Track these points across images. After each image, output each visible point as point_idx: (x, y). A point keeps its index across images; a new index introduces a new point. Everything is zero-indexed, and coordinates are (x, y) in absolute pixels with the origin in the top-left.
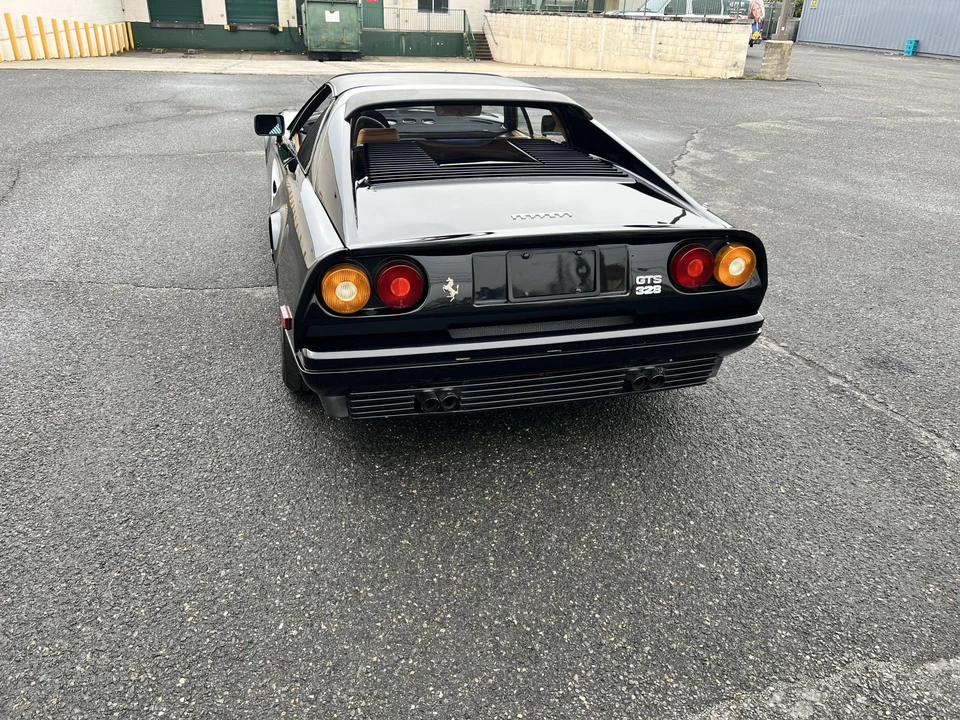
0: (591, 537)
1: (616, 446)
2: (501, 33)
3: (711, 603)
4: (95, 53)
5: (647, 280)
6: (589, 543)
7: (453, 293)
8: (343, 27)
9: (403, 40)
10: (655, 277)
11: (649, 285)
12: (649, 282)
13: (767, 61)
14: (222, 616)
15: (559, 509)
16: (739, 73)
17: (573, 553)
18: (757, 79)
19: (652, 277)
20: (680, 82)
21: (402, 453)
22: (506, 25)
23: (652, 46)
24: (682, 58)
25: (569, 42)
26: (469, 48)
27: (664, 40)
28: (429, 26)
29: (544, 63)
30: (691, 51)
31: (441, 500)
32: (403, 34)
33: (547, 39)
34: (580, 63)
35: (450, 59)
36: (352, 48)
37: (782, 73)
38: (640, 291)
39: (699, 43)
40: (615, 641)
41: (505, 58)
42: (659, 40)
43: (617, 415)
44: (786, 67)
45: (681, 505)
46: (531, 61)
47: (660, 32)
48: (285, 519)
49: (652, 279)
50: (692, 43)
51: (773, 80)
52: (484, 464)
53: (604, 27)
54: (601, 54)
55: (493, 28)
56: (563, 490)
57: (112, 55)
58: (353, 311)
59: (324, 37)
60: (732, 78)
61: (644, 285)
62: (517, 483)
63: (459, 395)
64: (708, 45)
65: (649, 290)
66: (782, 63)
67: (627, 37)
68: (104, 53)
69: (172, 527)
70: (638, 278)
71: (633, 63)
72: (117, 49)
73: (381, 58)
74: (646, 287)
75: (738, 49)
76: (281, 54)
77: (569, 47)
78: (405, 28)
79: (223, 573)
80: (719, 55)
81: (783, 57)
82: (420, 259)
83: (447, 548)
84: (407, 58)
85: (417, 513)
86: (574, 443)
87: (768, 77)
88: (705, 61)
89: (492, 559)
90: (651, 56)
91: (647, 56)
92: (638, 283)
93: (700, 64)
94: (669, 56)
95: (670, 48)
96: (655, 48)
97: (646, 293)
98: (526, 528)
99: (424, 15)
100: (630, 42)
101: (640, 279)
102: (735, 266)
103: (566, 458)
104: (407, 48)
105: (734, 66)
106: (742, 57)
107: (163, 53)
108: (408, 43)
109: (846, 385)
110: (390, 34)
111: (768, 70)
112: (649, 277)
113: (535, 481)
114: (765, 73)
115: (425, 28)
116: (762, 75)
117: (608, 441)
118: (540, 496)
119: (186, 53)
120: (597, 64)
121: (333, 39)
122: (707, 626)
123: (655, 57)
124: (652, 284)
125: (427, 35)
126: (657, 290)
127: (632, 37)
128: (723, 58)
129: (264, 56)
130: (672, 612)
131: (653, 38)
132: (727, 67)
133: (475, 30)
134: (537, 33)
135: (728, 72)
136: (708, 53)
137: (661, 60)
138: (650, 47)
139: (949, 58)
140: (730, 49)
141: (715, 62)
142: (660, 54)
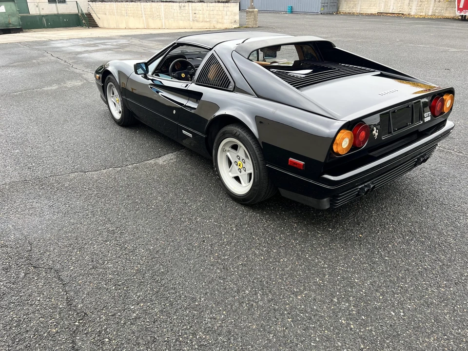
0: (446, 232)
2: (101, 13)
6: (449, 235)
8: (8, 14)
9: (44, 20)
12: (428, 116)
13: (249, 19)
16: (237, 26)
22: (103, 8)
23: (191, 15)
24: (208, 20)
25: (144, 15)
26: (83, 21)
27: (197, 12)
28: (57, 10)
29: (131, 26)
30: (212, 16)
31: (375, 236)
32: (43, 16)
33: (130, 14)
34: (152, 25)
35: (74, 28)
36: (17, 26)
37: (256, 24)
38: (425, 120)
39: (215, 12)
41: (106, 26)
42: (194, 12)
44: (257, 21)
46: (123, 26)
47: (193, 8)
49: (428, 114)
50: (211, 13)
51: (253, 28)
52: (371, 216)
53: (162, 7)
54: (163, 20)
55: (95, 10)
58: (346, 152)
60: (235, 28)
62: (392, 219)
64: (220, 13)
66: (255, 20)
67: (176, 11)
71: (182, 24)
73: (33, 30)
75: (235, 14)
77: (144, 18)
78: (43, 13)
80: (227, 17)
81: (255, 16)
84: (49, 29)
86: (388, 196)
87: (250, 26)
88: (220, 21)
90: (191, 20)
91: (189, 20)
92: (425, 116)
93: (218, 22)
94: (201, 19)
95: (201, 16)
96: (193, 17)
99: (53, 5)
100: (179, 14)
104: (47, 23)
105: (235, 22)
106: (237, 18)
108: (47, 20)
110: (34, 17)
111: (250, 23)
115: (56, 12)
116: (248, 26)
120: (162, 26)
121: (3, 21)
123: (193, 20)
125: (58, 16)
126: (429, 119)
127: (179, 11)
128: (229, 19)
131: (191, 12)
132: (231, 23)
133: (85, 11)
134: (124, 12)
135: (233, 25)
136: (221, 17)
137: (197, 21)
138: (190, 15)
139: (306, 13)
140: (231, 14)
141: (225, 21)
142: (196, 18)
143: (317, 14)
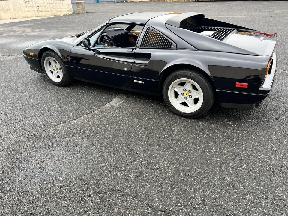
13: (79, 8)
16: (72, 13)
23: (35, 8)
24: (49, 10)
27: (39, 5)
30: (52, 7)
37: (84, 11)
39: (54, 5)
42: (37, 5)
44: (85, 9)
47: (36, 3)
50: (51, 5)
51: (83, 13)
53: (11, 4)
54: (13, 13)
64: (58, 5)
66: (83, 8)
67: (22, 6)
71: (29, 14)
75: (69, 5)
80: (63, 7)
81: (83, 6)
87: (81, 12)
88: (59, 10)
90: (36, 10)
91: (34, 11)
93: (57, 11)
94: (44, 10)
95: (43, 7)
96: (37, 8)
100: (25, 7)
105: (70, 10)
106: (71, 7)
114: (80, 11)
116: (79, 12)
120: (13, 16)
127: (25, 5)
128: (65, 8)
131: (34, 5)
132: (68, 11)
135: (69, 12)
136: (59, 7)
137: (41, 11)
138: (34, 8)
139: (107, 2)
140: (67, 5)
141: (63, 10)
142: (39, 10)
143: (115, 2)
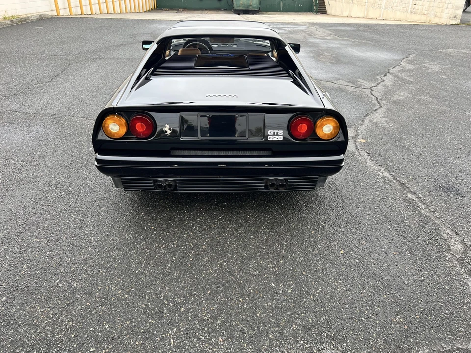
0: (224, 262)
1: (265, 217)
3: (266, 305)
4: (137, 11)
5: (274, 132)
6: (222, 264)
7: (169, 132)
9: (281, 4)
10: (279, 132)
11: (276, 135)
12: (276, 134)
14: (36, 273)
15: (217, 245)
16: (457, 21)
17: (210, 268)
18: (467, 25)
19: (277, 131)
20: (424, 26)
21: (158, 209)
23: (410, 5)
24: (426, 12)
25: (366, 4)
26: (315, 7)
27: (417, 2)
29: (352, 15)
30: (431, 9)
31: (163, 234)
32: (282, 0)
33: (355, 2)
34: (371, 15)
35: (304, 13)
36: (255, 8)
38: (271, 138)
39: (436, 4)
40: (205, 316)
41: (333, 13)
42: (414, 2)
43: (275, 202)
45: (281, 252)
46: (346, 14)
48: (87, 233)
49: (277, 133)
50: (432, 5)
52: (194, 219)
54: (382, 10)
56: (225, 236)
57: (145, 12)
58: (118, 137)
59: (241, 3)
60: (452, 24)
61: (273, 136)
62: (204, 230)
63: (176, 183)
64: (441, 6)
65: (276, 138)
67: (397, 1)
68: (141, 11)
69: (39, 230)
70: (269, 131)
71: (399, 15)
72: (148, 9)
73: (269, 13)
74: (274, 137)
75: (457, 8)
76: (222, 11)
77: (366, 7)
79: (48, 253)
80: (446, 11)
82: (153, 114)
83: (151, 258)
84: (282, 13)
85: (147, 238)
86: (245, 213)
88: (438, 14)
89: (169, 265)
90: (409, 11)
91: (407, 11)
92: (269, 134)
93: (435, 16)
94: (419, 12)
95: (420, 7)
96: (412, 7)
97: (274, 139)
98: (195, 252)
100: (399, 4)
101: (270, 132)
102: (327, 129)
103: (236, 220)
104: (283, 7)
105: (455, 17)
106: (460, 12)
107: (168, 11)
108: (284, 5)
109: (417, 199)
112: (276, 131)
113: (214, 230)
117: (263, 214)
118: (212, 238)
119: (178, 10)
120: (380, 15)
121: (246, 3)
122: (257, 316)
123: (411, 12)
124: (278, 135)
125: (294, 1)
126: (281, 138)
127: (400, 1)
128: (448, 13)
129: (213, 12)
130: (243, 306)
131: (411, 1)
132: (450, 18)
135: (451, 21)
136: (440, 10)
137: (414, 13)
138: (409, 7)
140: (453, 8)
141: (444, 15)
142: (414, 10)
